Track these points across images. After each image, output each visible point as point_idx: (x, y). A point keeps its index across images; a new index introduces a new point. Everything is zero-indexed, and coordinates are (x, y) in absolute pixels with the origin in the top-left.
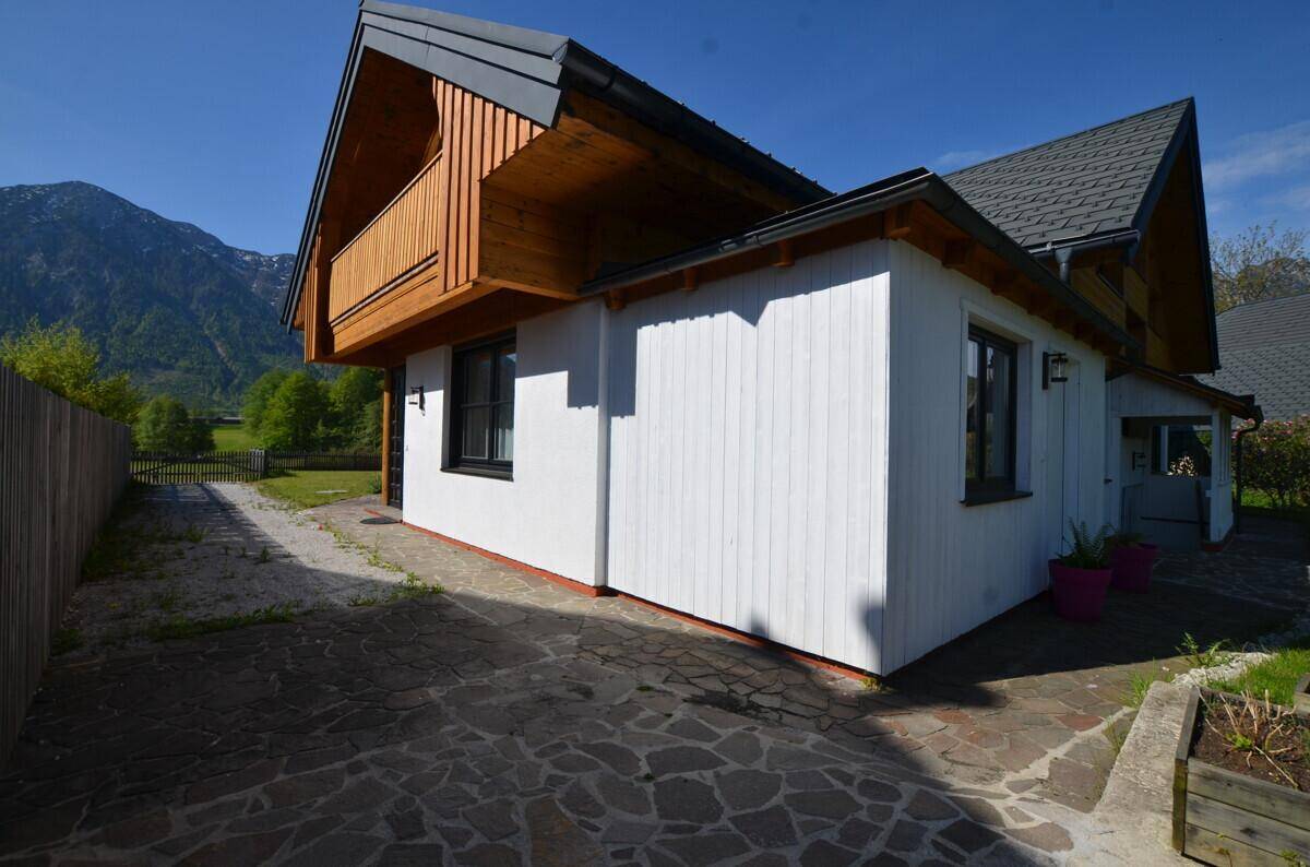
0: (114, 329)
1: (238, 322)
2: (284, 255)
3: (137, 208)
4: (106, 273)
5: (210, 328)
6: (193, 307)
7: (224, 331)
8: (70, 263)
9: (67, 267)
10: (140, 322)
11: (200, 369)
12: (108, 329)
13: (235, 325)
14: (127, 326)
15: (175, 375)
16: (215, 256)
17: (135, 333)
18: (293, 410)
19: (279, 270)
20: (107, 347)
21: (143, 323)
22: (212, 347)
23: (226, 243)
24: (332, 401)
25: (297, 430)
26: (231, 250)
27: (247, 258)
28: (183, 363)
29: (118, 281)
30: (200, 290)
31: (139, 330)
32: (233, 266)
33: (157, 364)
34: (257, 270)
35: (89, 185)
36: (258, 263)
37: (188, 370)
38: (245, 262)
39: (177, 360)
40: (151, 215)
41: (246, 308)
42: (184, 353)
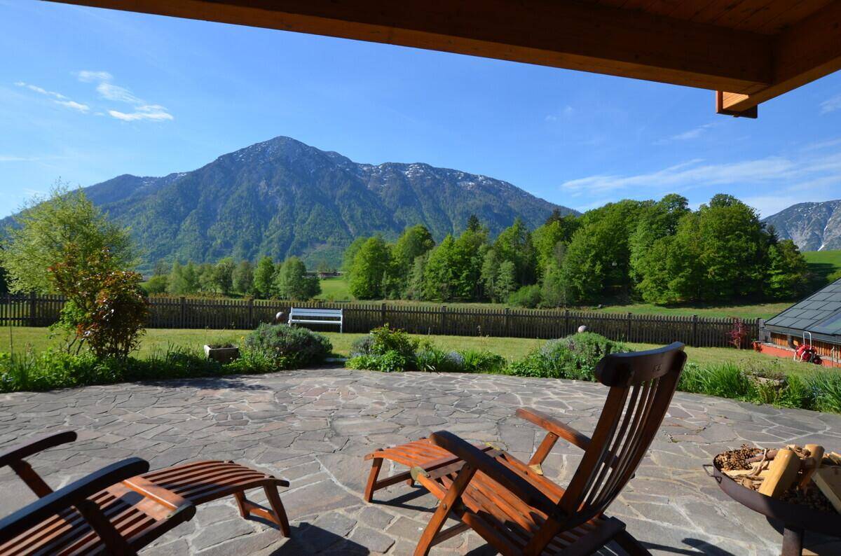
0: (297, 221)
1: (360, 210)
2: (386, 163)
3: (308, 147)
4: (293, 188)
5: (345, 216)
6: (336, 203)
7: (352, 217)
8: (277, 185)
9: (276, 187)
10: (309, 216)
11: (340, 242)
12: (294, 221)
13: (358, 213)
14: (303, 219)
15: (326, 247)
16: (348, 170)
17: (307, 223)
18: (367, 264)
19: (383, 174)
20: (294, 232)
21: (311, 216)
22: (346, 228)
23: (353, 161)
24: (394, 257)
25: (371, 279)
26: (355, 164)
27: (365, 169)
28: (331, 239)
29: (298, 192)
30: (340, 192)
31: (309, 220)
32: (357, 175)
33: (318, 240)
34: (370, 176)
35: (285, 137)
36: (371, 171)
37: (333, 244)
38: (364, 171)
39: (328, 237)
40: (315, 149)
41: (364, 200)
42: (331, 233)
